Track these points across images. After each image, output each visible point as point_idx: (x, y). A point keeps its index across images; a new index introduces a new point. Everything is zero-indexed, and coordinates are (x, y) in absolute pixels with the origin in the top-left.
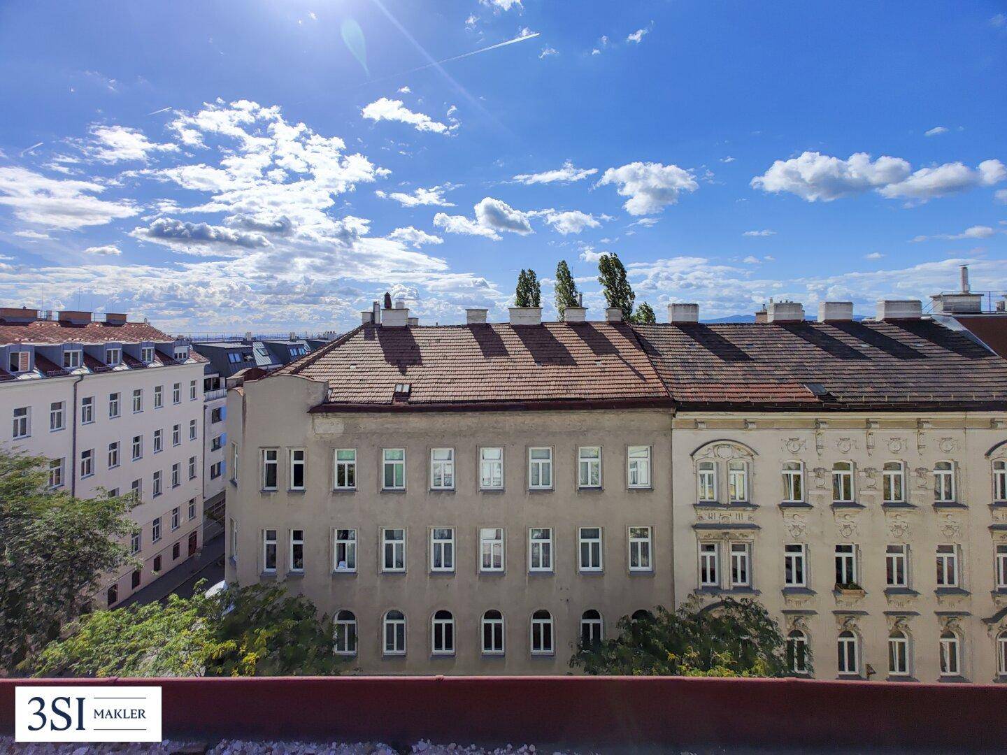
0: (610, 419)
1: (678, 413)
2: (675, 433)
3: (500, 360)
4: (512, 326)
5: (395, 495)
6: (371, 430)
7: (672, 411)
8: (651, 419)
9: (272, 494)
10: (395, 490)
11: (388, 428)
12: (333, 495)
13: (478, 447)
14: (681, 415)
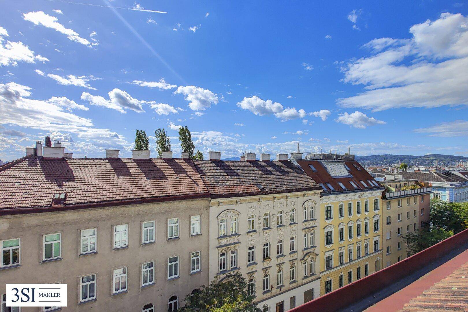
0: (183, 204)
1: (212, 200)
2: (211, 208)
3: (127, 178)
4: (133, 160)
5: (53, 263)
6: (34, 224)
7: (210, 199)
8: (201, 203)
10: (53, 260)
11: (48, 222)
13: (112, 226)
14: (213, 201)
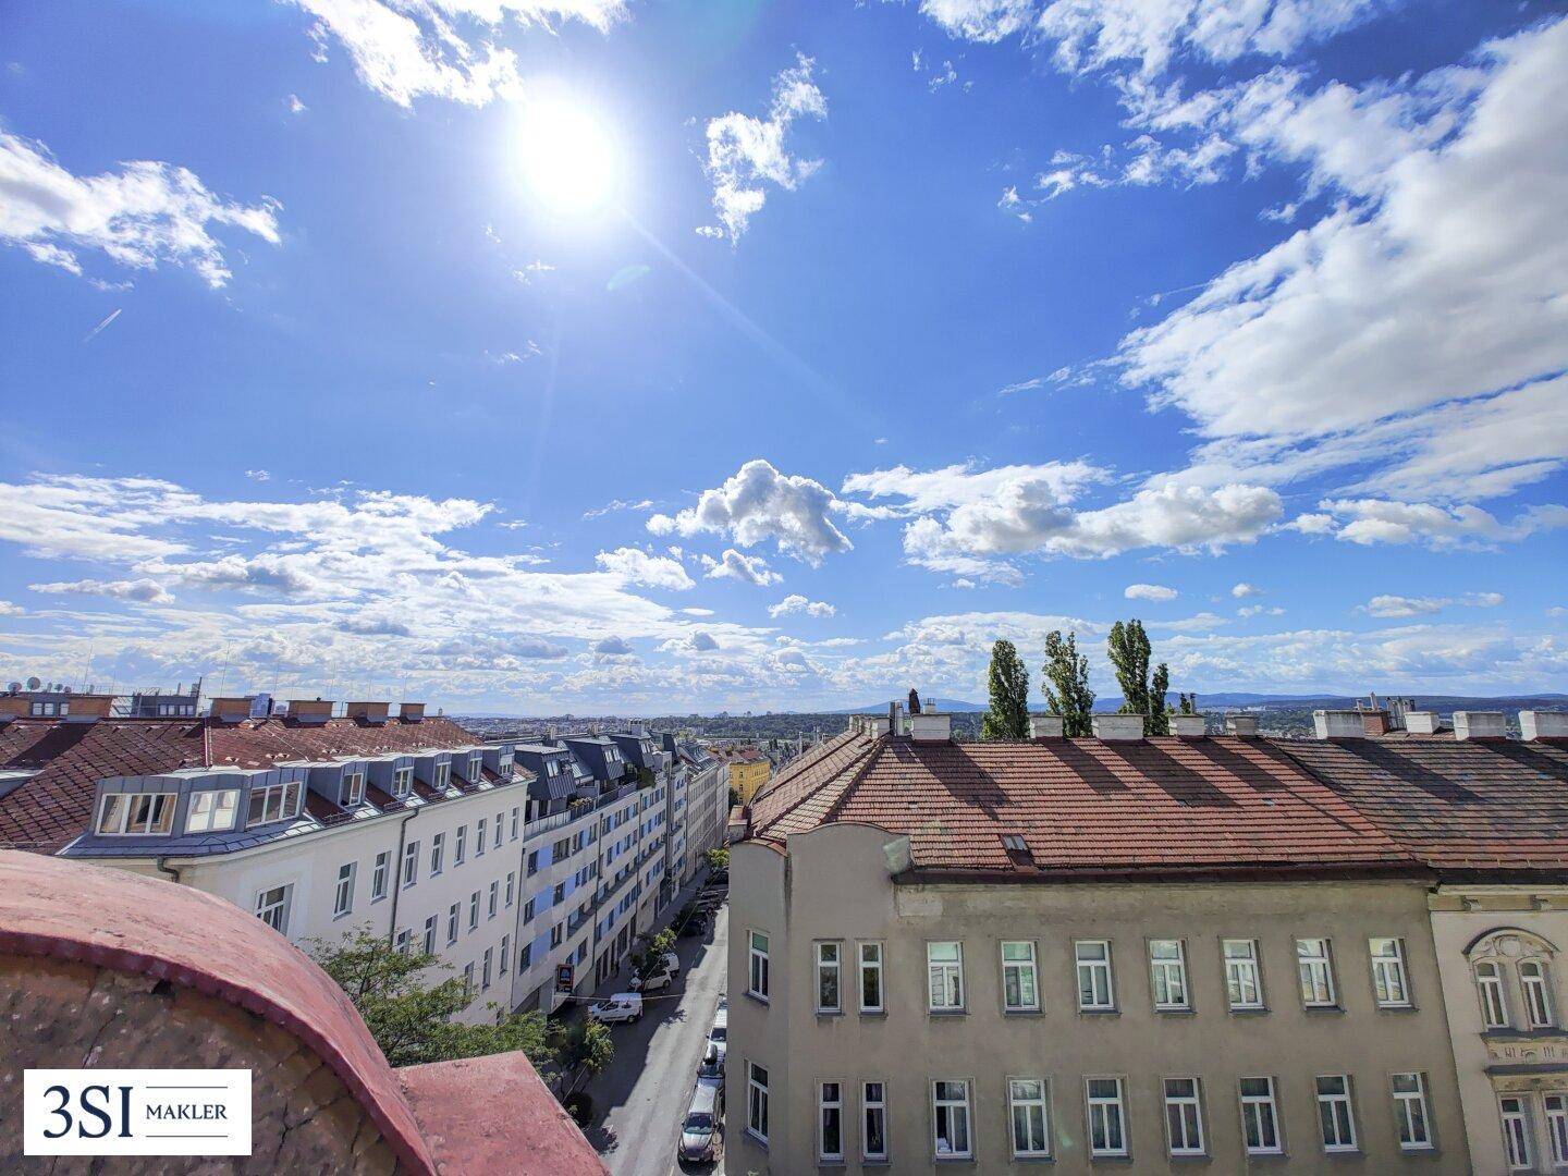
0: (1337, 895)
1: (1443, 887)
2: (1435, 917)
3: (1122, 797)
4: (1102, 741)
5: (1029, 1020)
6: (984, 911)
7: (1433, 883)
8: (1398, 896)
9: (835, 1019)
10: (1021, 1012)
11: (1010, 908)
12: (931, 1022)
13: (1146, 939)
14: (1446, 891)
